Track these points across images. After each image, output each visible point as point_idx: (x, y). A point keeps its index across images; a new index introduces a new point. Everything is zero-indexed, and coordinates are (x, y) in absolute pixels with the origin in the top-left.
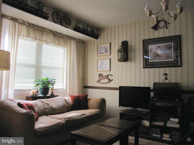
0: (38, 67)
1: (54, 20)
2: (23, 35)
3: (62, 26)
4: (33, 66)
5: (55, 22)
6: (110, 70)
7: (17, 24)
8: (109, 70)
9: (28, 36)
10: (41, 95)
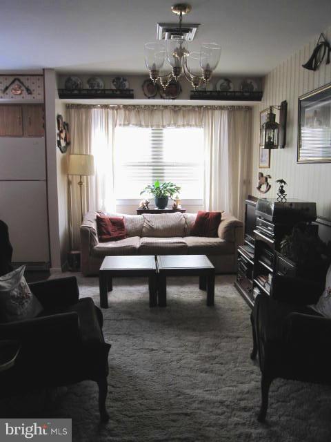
0: (157, 167)
1: (145, 95)
2: (120, 125)
3: (164, 99)
4: (149, 165)
5: (149, 98)
6: (269, 167)
7: (110, 111)
8: (267, 165)
9: (127, 123)
10: (157, 209)
